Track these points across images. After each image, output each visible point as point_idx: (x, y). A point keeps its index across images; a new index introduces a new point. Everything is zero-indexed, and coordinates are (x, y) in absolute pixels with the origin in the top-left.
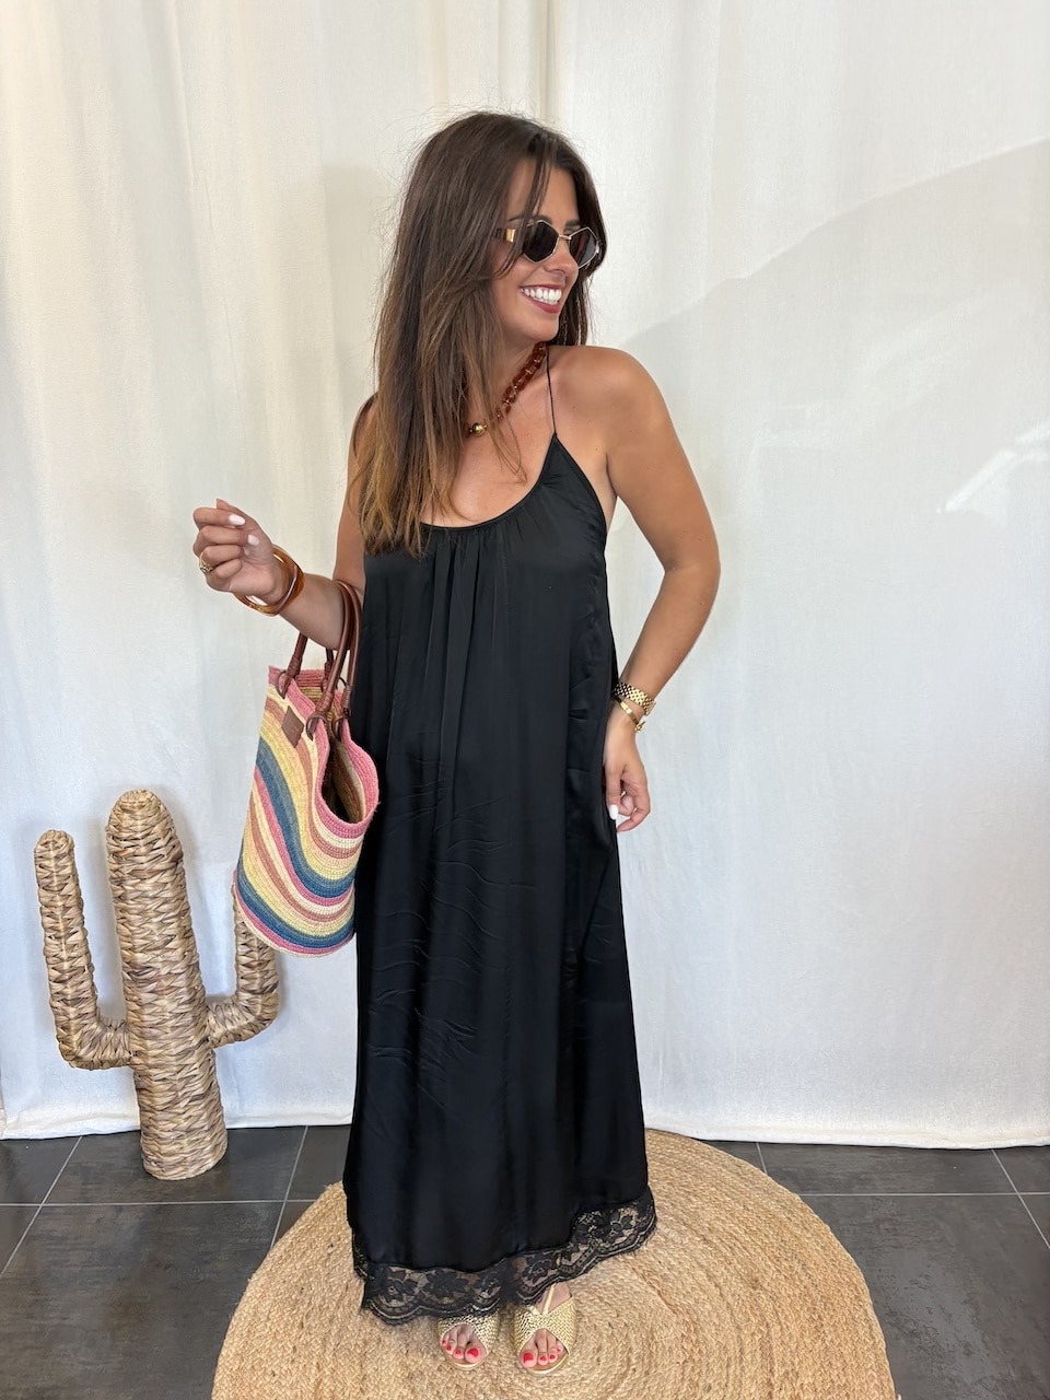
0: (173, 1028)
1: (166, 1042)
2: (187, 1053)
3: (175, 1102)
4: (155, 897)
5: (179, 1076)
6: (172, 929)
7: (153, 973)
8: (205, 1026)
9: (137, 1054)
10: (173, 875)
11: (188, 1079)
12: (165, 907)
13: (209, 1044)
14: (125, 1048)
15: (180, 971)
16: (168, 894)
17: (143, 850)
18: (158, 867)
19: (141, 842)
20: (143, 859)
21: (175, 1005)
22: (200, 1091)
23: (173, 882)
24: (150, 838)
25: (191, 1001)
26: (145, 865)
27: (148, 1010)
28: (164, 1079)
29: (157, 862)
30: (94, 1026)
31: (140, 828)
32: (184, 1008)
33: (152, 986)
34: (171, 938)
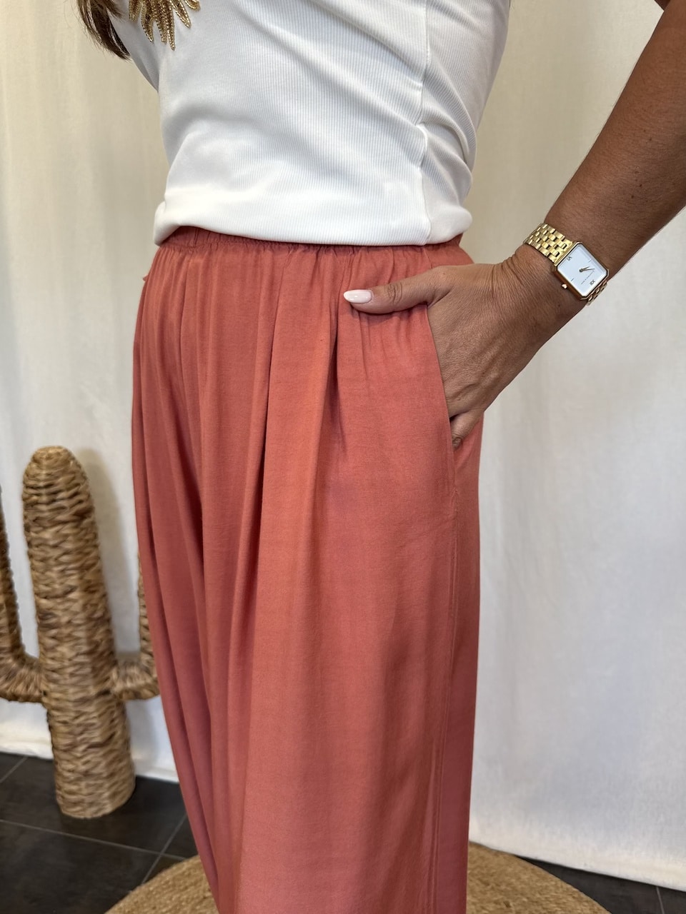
0: (72, 675)
1: (65, 687)
2: (84, 701)
3: (73, 746)
4: (55, 546)
5: (77, 721)
6: (73, 580)
7: (53, 620)
8: (107, 679)
9: (45, 694)
10: (76, 527)
11: (87, 728)
12: (65, 558)
13: (109, 697)
14: (36, 687)
15: (78, 622)
16: (68, 546)
17: (44, 499)
18: (61, 517)
19: (43, 491)
20: (44, 508)
21: (73, 654)
22: (97, 740)
23: (75, 535)
24: (53, 489)
25: (89, 653)
26: (46, 514)
27: (51, 655)
28: (65, 723)
29: (59, 513)
30: (10, 661)
31: (43, 477)
32: (82, 659)
33: (53, 632)
34: (72, 590)
